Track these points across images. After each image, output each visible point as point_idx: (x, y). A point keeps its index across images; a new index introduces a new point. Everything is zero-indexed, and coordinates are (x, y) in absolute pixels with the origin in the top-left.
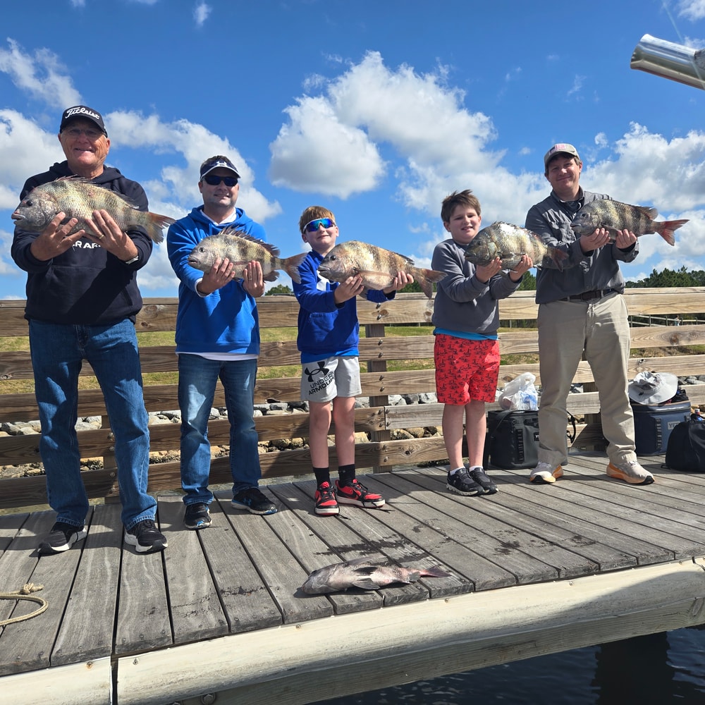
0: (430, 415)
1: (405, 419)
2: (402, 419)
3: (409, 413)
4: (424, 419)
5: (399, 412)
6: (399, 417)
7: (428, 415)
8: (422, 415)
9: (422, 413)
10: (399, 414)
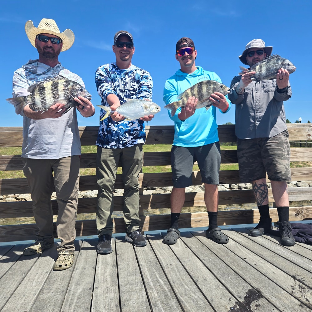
0: (309, 194)
1: (295, 195)
2: (293, 195)
3: (297, 192)
4: (305, 195)
5: (292, 192)
6: (292, 194)
7: (308, 194)
8: (304, 193)
9: (305, 192)
10: (291, 193)
